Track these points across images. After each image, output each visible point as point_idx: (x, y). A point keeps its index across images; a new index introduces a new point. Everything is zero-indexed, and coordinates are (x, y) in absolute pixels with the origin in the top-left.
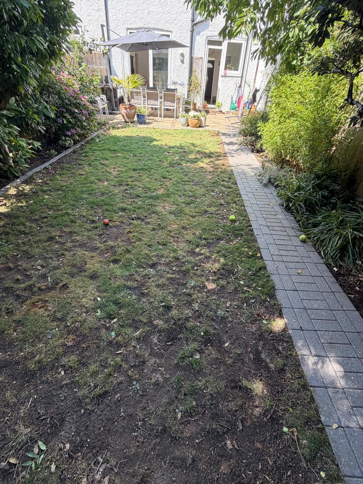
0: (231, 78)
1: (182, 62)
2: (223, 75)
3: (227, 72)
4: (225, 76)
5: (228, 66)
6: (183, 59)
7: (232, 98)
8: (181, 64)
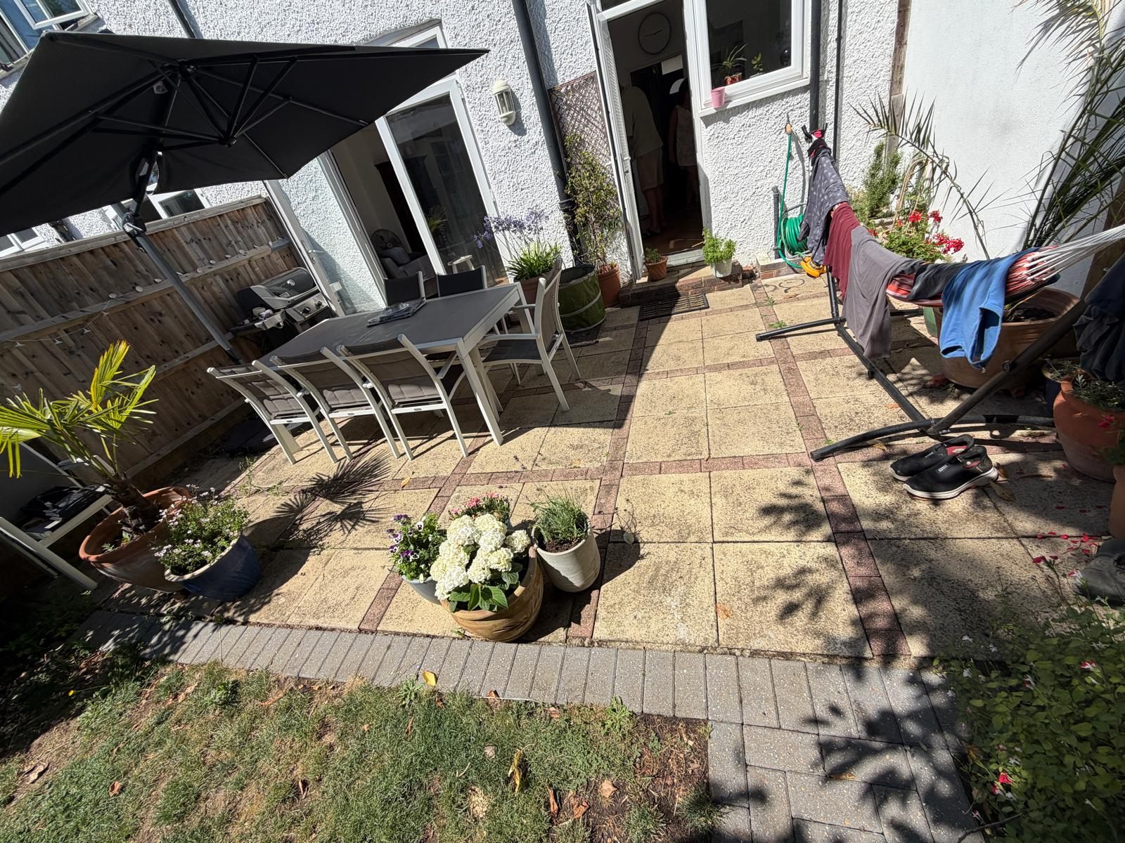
0: (752, 113)
1: (517, 126)
2: (711, 110)
3: (729, 89)
4: (723, 114)
5: (727, 63)
6: (518, 116)
7: (778, 198)
8: (515, 137)
